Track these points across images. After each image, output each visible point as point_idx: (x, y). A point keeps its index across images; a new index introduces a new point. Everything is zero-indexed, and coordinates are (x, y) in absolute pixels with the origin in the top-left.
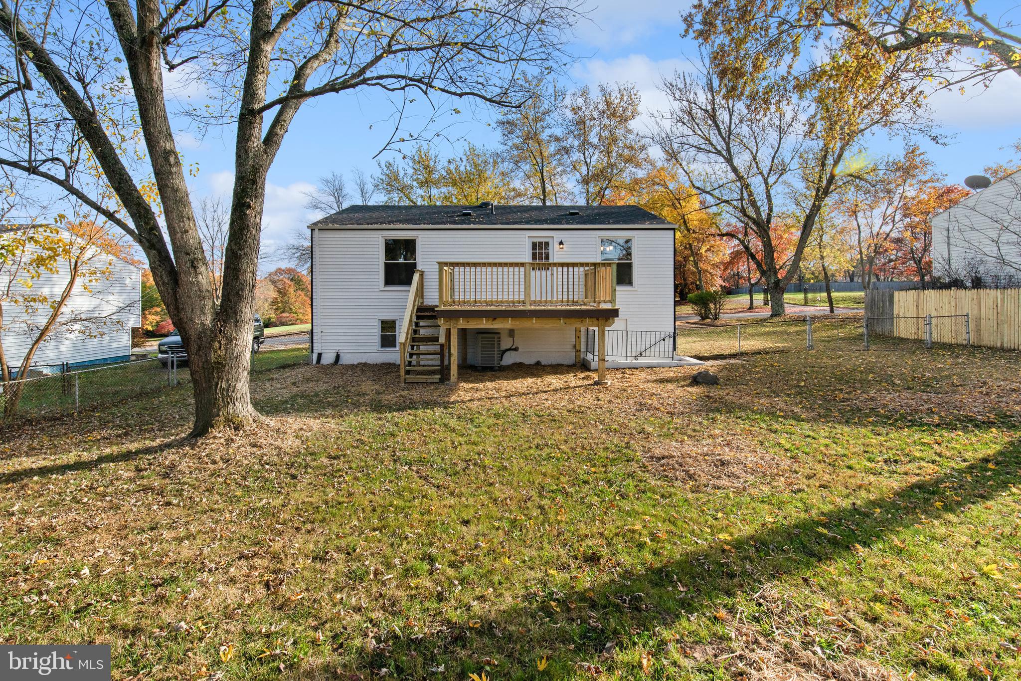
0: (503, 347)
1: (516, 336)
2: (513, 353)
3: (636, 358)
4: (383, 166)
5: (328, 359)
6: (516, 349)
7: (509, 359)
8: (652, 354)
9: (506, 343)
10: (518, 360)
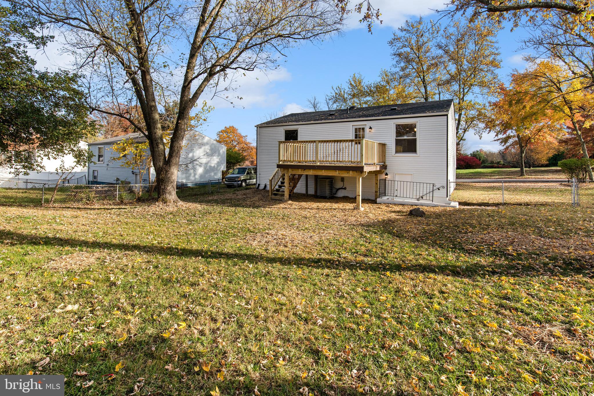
0: (338, 187)
1: (345, 181)
2: (343, 191)
3: (418, 200)
4: (335, 89)
5: (262, 187)
6: (345, 189)
7: (341, 194)
8: (428, 198)
9: (339, 185)
10: (346, 195)
